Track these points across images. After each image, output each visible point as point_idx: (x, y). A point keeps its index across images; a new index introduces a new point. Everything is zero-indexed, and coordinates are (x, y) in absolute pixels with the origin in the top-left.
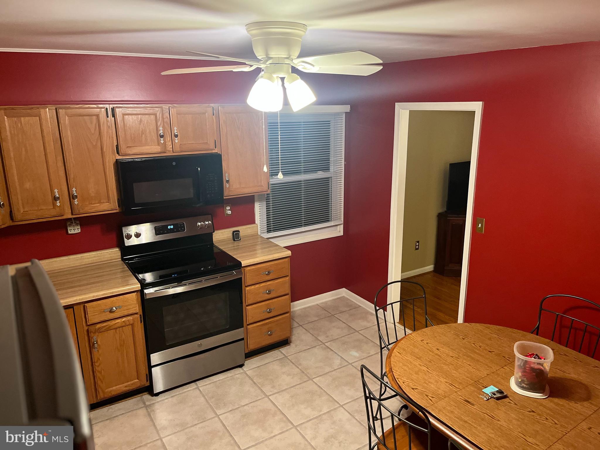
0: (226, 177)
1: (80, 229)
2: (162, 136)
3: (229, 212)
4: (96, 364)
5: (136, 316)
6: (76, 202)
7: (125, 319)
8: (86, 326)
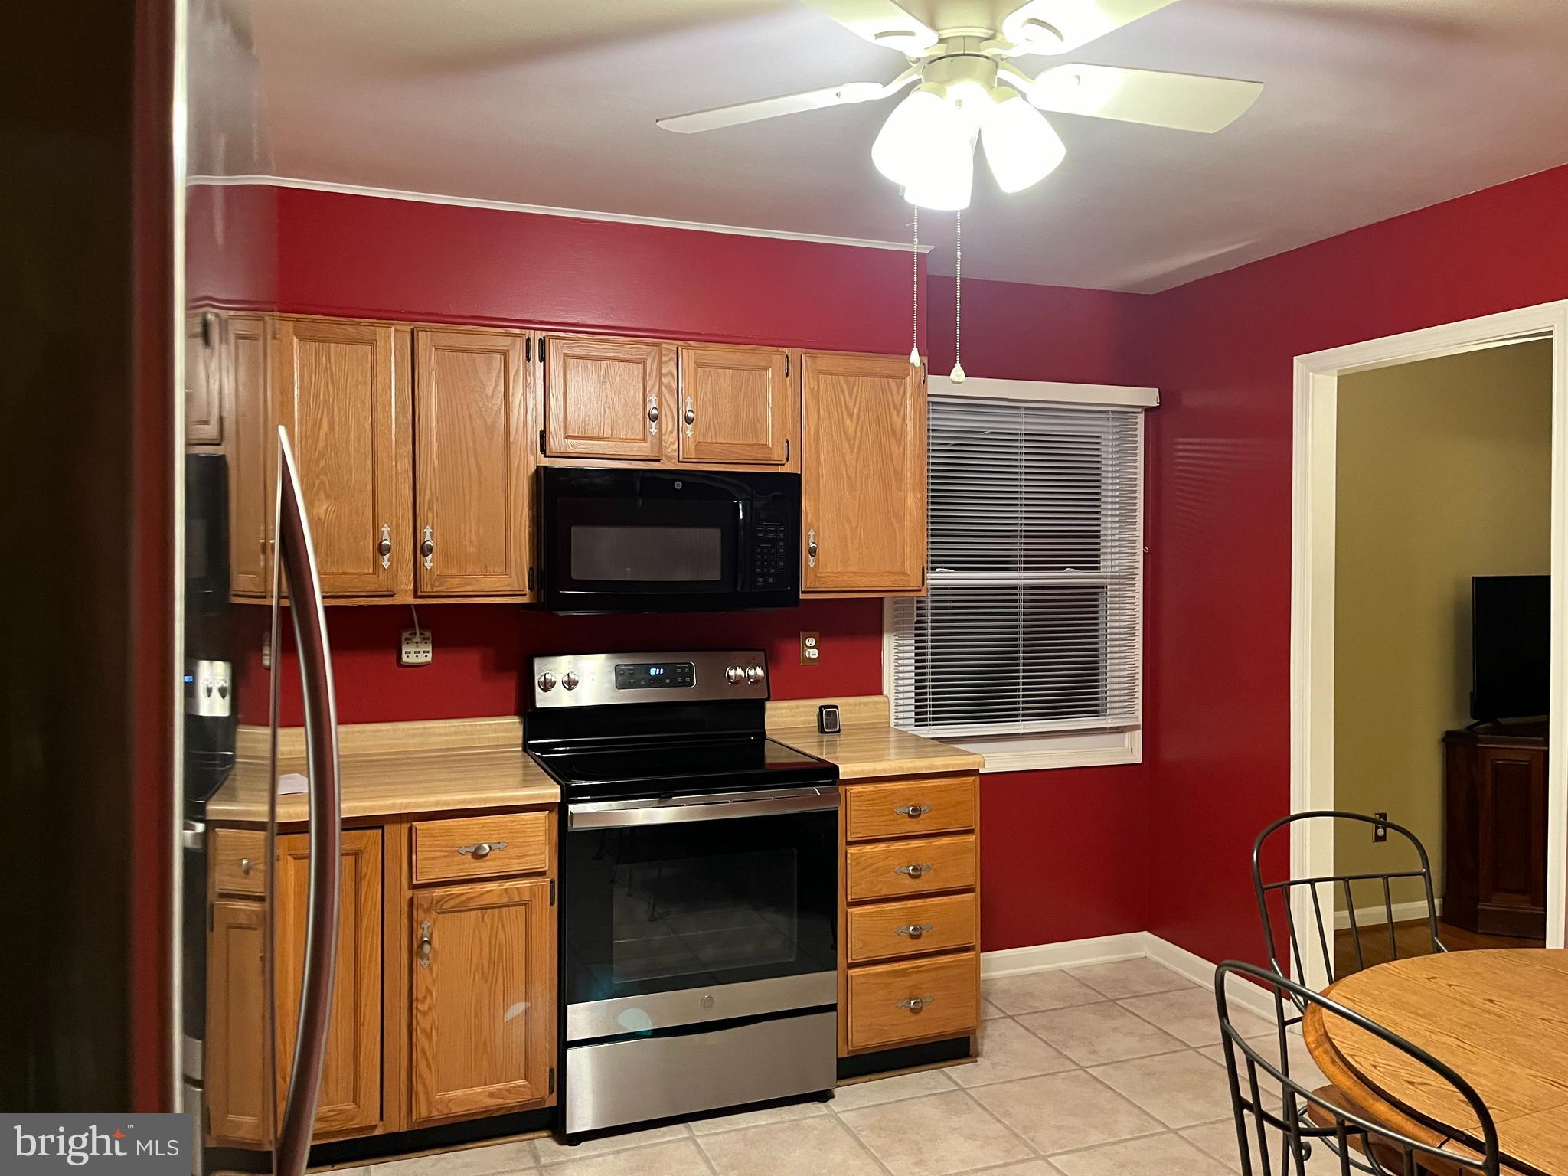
0: (809, 538)
1: (431, 652)
2: (654, 418)
3: (813, 653)
4: (419, 1006)
5: (540, 880)
6: (429, 562)
7: (510, 885)
8: (409, 888)
